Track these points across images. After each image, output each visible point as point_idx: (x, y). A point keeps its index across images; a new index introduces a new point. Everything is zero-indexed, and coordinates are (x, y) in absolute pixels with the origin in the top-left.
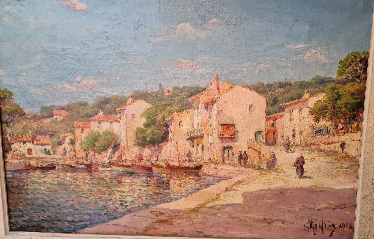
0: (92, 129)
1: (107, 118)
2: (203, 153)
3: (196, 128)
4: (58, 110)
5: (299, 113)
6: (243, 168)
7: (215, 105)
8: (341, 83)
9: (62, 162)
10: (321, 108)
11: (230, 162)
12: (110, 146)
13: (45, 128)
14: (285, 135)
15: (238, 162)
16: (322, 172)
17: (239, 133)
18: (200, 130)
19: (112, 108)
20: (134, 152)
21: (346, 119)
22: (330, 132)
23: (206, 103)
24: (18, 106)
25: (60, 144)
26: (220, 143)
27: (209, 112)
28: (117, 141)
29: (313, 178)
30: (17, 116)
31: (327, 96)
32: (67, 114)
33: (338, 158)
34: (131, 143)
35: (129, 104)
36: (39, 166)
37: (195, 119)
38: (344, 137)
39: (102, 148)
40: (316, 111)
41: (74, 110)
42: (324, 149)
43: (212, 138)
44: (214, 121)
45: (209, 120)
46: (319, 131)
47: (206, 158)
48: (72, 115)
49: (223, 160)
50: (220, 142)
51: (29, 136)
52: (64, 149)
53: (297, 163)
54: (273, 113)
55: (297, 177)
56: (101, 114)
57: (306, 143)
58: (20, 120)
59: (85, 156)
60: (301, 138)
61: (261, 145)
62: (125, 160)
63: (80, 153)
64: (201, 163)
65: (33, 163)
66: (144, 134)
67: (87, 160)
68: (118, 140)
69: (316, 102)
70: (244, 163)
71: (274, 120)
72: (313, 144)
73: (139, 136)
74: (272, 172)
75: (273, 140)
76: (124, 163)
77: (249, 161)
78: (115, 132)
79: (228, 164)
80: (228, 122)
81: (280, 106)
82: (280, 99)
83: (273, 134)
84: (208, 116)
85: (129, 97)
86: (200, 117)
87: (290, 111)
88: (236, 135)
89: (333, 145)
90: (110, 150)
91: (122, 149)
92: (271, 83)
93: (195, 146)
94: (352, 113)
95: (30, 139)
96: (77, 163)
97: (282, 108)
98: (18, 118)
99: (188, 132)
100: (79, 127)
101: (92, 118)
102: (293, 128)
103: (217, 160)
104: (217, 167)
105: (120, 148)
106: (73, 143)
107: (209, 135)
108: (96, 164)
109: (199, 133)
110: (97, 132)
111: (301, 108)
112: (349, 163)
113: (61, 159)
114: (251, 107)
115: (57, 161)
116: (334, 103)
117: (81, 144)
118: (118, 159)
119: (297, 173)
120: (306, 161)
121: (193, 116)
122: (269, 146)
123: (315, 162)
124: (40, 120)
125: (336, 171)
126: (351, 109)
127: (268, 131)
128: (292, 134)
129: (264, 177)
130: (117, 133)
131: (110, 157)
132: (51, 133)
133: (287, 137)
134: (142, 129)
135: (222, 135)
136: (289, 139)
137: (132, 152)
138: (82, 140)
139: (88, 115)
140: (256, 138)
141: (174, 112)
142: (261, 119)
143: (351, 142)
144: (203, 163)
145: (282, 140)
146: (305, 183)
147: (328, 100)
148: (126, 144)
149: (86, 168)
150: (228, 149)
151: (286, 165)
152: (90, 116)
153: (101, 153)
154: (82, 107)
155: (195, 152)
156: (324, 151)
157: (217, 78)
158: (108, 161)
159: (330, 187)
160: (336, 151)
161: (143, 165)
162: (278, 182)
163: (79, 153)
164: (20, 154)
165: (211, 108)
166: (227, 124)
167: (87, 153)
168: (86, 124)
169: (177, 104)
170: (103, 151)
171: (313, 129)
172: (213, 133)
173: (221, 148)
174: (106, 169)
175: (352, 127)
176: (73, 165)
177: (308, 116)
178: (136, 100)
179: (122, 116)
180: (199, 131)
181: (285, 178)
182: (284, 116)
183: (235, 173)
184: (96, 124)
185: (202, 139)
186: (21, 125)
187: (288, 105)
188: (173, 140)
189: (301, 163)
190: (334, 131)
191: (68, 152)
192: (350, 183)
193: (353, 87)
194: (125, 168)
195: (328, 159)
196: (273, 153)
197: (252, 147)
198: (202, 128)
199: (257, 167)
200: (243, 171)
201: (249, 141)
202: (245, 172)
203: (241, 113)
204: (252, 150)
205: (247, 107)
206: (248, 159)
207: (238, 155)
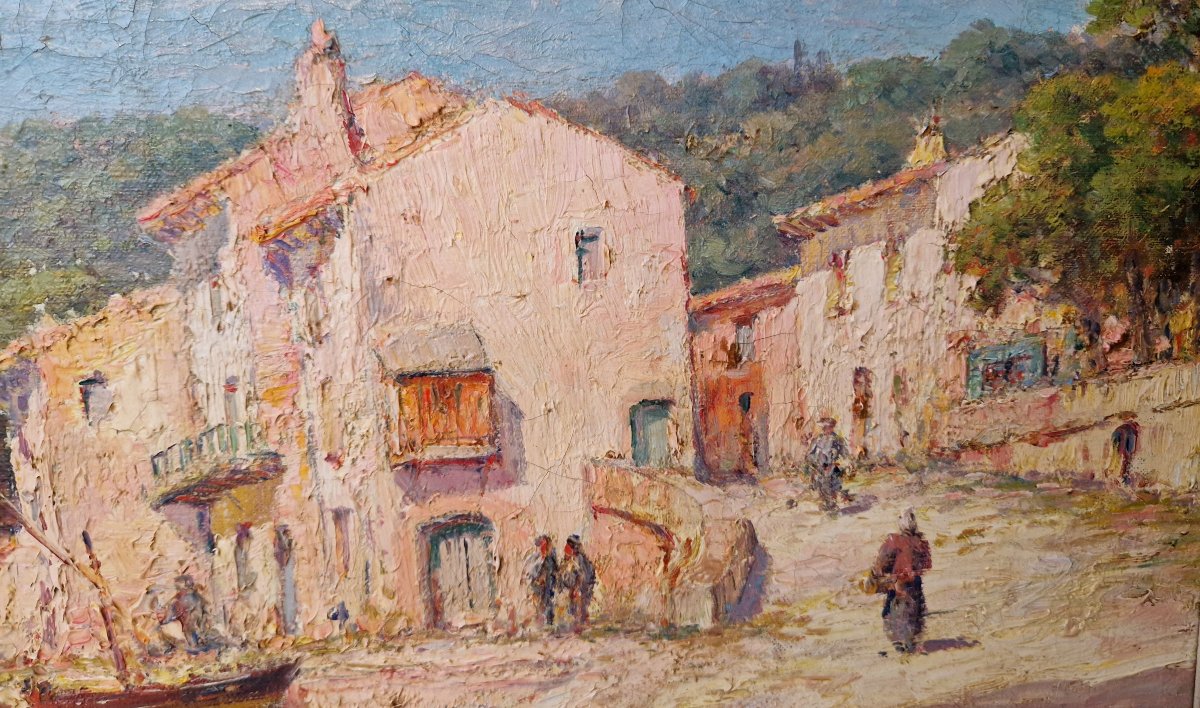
2: (288, 585)
3: (215, 414)
5: (889, 264)
6: (567, 645)
7: (342, 247)
8: (1112, 70)
10: (1007, 227)
11: (480, 620)
14: (811, 410)
15: (534, 611)
16: (1020, 600)
17: (525, 425)
18: (247, 427)
21: (1139, 284)
22: (1062, 368)
23: (272, 233)
26: (399, 500)
27: (298, 297)
29: (976, 642)
31: (1037, 150)
33: (1100, 511)
37: (201, 350)
38: (1133, 388)
40: (980, 247)
42: (1029, 468)
43: (341, 473)
44: (345, 355)
45: (309, 350)
46: (1001, 368)
47: (312, 614)
49: (436, 610)
50: (401, 494)
53: (888, 569)
54: (732, 279)
55: (891, 648)
57: (933, 444)
60: (902, 420)
61: (668, 485)
64: (279, 653)
69: (979, 194)
70: (573, 611)
71: (741, 322)
72: (973, 446)
74: (745, 641)
75: (740, 447)
77: (605, 595)
79: (468, 633)
80: (441, 356)
81: (772, 226)
82: (768, 182)
83: (737, 408)
84: (299, 324)
86: (235, 340)
87: (835, 257)
88: (505, 439)
89: (1074, 441)
92: (710, 75)
93: (226, 544)
94: (1169, 250)
97: (786, 242)
99: (161, 447)
102: (858, 364)
103: (393, 617)
104: (400, 659)
107: (321, 455)
109: (242, 452)
111: (897, 232)
112: (1160, 535)
114: (588, 246)
116: (1077, 192)
119: (889, 626)
120: (935, 553)
121: (186, 329)
122: (719, 490)
123: (985, 549)
125: (1092, 589)
126: (1166, 227)
127: (706, 391)
128: (851, 401)
129: (703, 682)
133: (823, 420)
135: (411, 446)
136: (836, 430)
140: (634, 443)
141: (32, 317)
142: (655, 320)
143: (1168, 414)
144: (296, 646)
145: (796, 443)
146: (933, 676)
147: (1043, 176)
150: (460, 533)
151: (825, 590)
155: (227, 581)
156: (1031, 482)
157: (334, 46)
159: (1064, 676)
160: (1093, 476)
162: (783, 694)
165: (313, 270)
166: (437, 368)
169: (47, 254)
171: (968, 360)
172: (346, 438)
173: (413, 535)
175: (1174, 329)
177: (941, 283)
180: (242, 439)
181: (826, 666)
182: (798, 289)
183: (521, 683)
185: (273, 490)
187: (820, 218)
188: (50, 519)
189: (908, 569)
190: (1077, 362)
192: (1161, 643)
193: (1176, 94)
195: (1053, 523)
196: (749, 526)
197: (618, 502)
198: (260, 413)
199: (652, 626)
200: (569, 662)
201: (591, 465)
202: (582, 664)
203: (526, 290)
204: (618, 520)
205: (565, 249)
206: (593, 583)
207: (532, 566)
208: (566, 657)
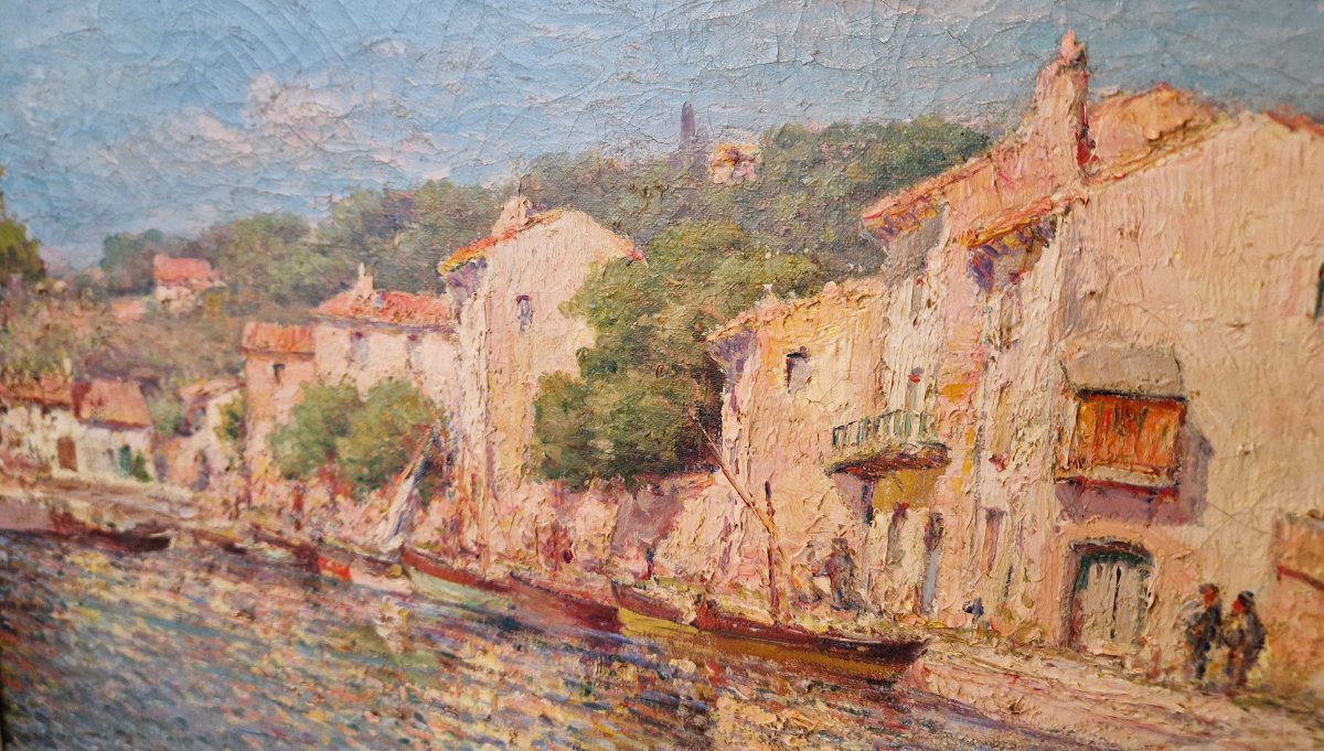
0: (324, 367)
1: (392, 311)
2: (932, 570)
3: (896, 400)
4: (172, 256)
6: (1213, 705)
7: (1049, 257)
9: (192, 519)
11: (1119, 652)
12: (407, 462)
13: (123, 347)
15: (1182, 660)
17: (1213, 464)
18: (923, 417)
19: (417, 252)
20: (526, 514)
23: (982, 238)
24: (19, 232)
25: (183, 429)
26: (1057, 513)
27: (995, 302)
28: (442, 439)
30: (16, 278)
32: (211, 280)
34: (509, 461)
35: (508, 235)
36: (105, 528)
37: (895, 340)
39: (366, 471)
41: (242, 259)
43: (1003, 476)
44: (1030, 363)
45: (996, 354)
47: (950, 601)
48: (234, 288)
49: (1073, 630)
50: (1059, 507)
51: (60, 379)
52: (200, 459)
56: (364, 284)
58: (26, 302)
59: (291, 502)
62: (475, 549)
63: (270, 486)
64: (910, 629)
65: (80, 508)
66: (578, 417)
67: (298, 526)
68: (446, 434)
70: (1229, 672)
73: (553, 422)
76: (474, 566)
77: (1273, 665)
78: (431, 390)
79: (1103, 662)
80: (1132, 377)
84: (990, 326)
85: (508, 193)
86: (929, 335)
88: (1187, 475)
90: (406, 487)
91: (462, 488)
93: (882, 519)
95: (66, 396)
96: (256, 533)
98: (21, 293)
99: (843, 421)
100: (264, 352)
101: (324, 307)
103: (1028, 625)
104: (1026, 667)
105: (456, 483)
106: (239, 433)
107: (987, 454)
108: (337, 549)
109: (913, 439)
110: (346, 381)
113: (188, 505)
115: (172, 511)
117: (274, 440)
118: (445, 541)
121: (886, 320)
124: (103, 305)
130: (440, 397)
131: (406, 526)
132: (147, 372)
134: (569, 385)
135: (1081, 462)
137: (515, 511)
138: (280, 419)
139: (305, 288)
141: (760, 294)
144: (928, 629)
148: (484, 460)
149: (296, 565)
150: (1115, 560)
152: (315, 297)
153: (365, 494)
154: (278, 245)
155: (877, 552)
157: (1082, 58)
158: (395, 543)
161: (569, 587)
163: (264, 487)
164: (30, 461)
165: (1015, 277)
166: (1124, 389)
167: (297, 488)
168: (297, 334)
169: (781, 242)
170: (374, 488)
172: (1014, 443)
173: (1064, 551)
174: (385, 584)
176: (241, 541)
178: (546, 214)
179: (469, 301)
180: (916, 426)
183: (1151, 729)
184: (343, 339)
185: (935, 479)
186: (31, 323)
188: (742, 466)
191: (216, 472)
194: (476, 592)
197: (1312, 568)
198: (938, 405)
200: (1213, 723)
201: (1286, 522)
202: (1228, 730)
203: (1246, 320)
204: (1307, 589)
205: (1305, 280)
206: (1261, 648)
207: (1191, 612)
208: (1210, 717)
